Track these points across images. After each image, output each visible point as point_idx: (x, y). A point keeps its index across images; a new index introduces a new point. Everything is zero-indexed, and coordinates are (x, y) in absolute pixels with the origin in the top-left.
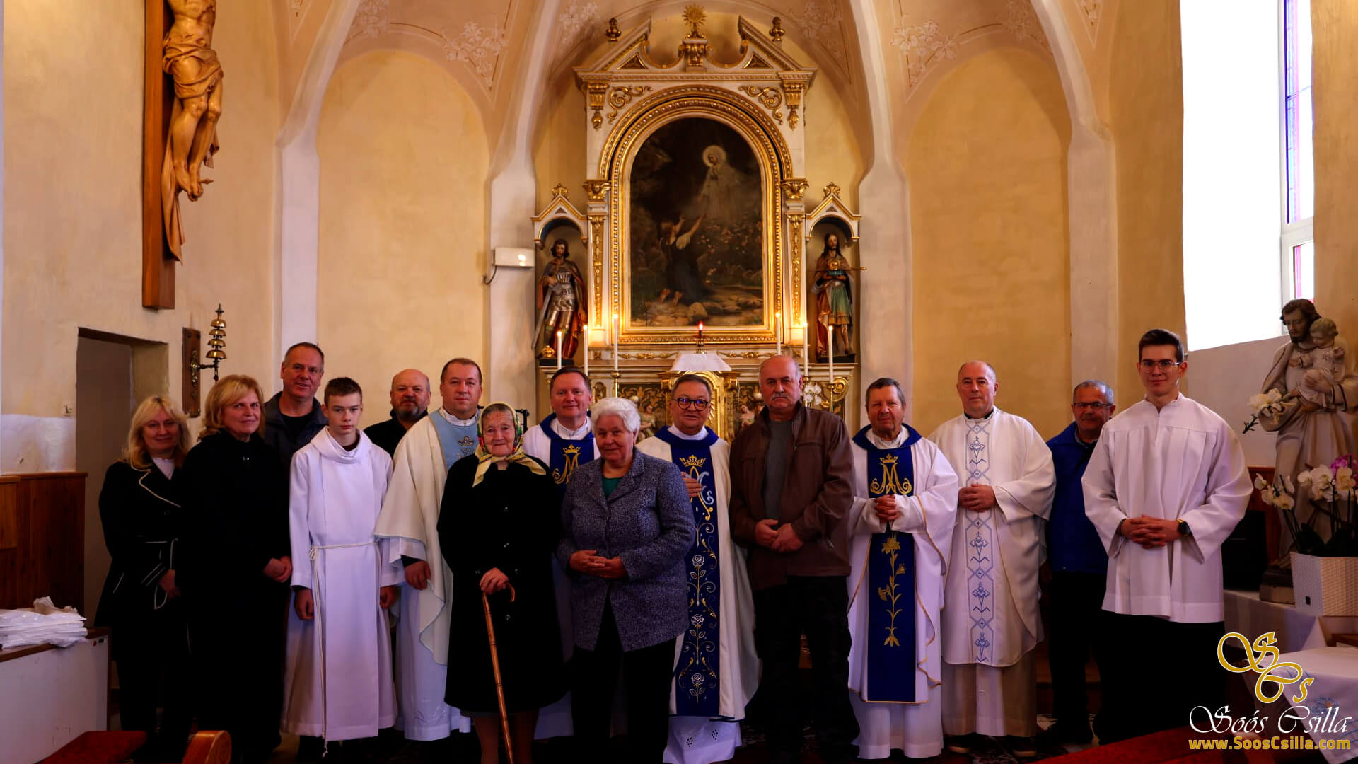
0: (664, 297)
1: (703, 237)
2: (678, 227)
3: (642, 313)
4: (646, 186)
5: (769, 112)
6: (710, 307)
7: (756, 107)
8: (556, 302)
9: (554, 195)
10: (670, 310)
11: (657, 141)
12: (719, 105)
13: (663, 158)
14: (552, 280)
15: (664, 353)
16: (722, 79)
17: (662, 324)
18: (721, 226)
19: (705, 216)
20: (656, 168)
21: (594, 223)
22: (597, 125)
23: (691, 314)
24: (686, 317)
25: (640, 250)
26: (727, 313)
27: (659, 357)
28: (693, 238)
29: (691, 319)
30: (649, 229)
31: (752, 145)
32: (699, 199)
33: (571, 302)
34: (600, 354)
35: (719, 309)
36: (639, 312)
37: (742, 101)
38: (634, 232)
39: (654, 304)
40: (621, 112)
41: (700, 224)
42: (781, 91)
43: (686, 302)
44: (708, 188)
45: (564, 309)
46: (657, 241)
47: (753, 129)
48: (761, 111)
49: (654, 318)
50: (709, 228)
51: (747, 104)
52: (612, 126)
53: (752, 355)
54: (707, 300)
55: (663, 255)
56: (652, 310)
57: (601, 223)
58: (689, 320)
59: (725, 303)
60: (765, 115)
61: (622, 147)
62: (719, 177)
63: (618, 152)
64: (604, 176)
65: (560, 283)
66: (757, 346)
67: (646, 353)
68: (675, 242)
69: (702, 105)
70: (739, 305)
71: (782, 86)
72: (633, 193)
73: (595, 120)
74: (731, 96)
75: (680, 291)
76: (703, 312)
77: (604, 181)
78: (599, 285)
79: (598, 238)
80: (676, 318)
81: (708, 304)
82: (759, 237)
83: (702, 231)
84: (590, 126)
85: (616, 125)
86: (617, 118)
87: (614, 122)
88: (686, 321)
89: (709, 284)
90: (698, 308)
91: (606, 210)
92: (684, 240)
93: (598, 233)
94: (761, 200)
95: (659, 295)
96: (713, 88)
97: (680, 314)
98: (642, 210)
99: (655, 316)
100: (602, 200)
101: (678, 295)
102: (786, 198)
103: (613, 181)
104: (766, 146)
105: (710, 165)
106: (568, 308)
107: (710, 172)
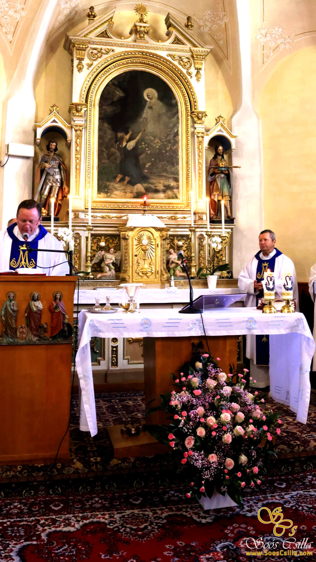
0: (118, 179)
1: (143, 143)
2: (127, 137)
3: (104, 189)
4: (109, 109)
5: (184, 71)
6: (147, 187)
7: (176, 67)
8: (49, 180)
9: (51, 111)
10: (122, 187)
11: (116, 83)
12: (154, 64)
13: (119, 94)
14: (47, 165)
15: (119, 215)
16: (157, 48)
17: (117, 196)
18: (155, 137)
19: (144, 131)
20: (115, 99)
21: (76, 131)
22: (80, 70)
23: (135, 190)
24: (131, 192)
25: (104, 150)
26: (156, 191)
27: (116, 217)
28: (137, 143)
29: (135, 194)
30: (109, 137)
31: (173, 89)
32: (141, 120)
33: (59, 180)
34: (78, 214)
35: (152, 189)
36: (102, 188)
37: (168, 63)
38: (101, 138)
39: (112, 184)
40: (95, 63)
41: (141, 135)
42: (191, 59)
43: (132, 183)
44: (147, 113)
45: (54, 184)
46: (115, 144)
47: (174, 80)
48: (179, 70)
49: (112, 193)
50: (147, 138)
51: (171, 65)
52: (89, 71)
53: (173, 217)
54: (145, 182)
55: (118, 154)
56: (111, 187)
57: (81, 131)
58: (134, 195)
59: (156, 185)
60: (182, 72)
61: (95, 84)
62: (154, 107)
63: (92, 87)
64: (83, 101)
65: (53, 167)
66: (176, 212)
67: (108, 214)
68: (126, 145)
69: (145, 63)
70: (164, 186)
71: (193, 57)
72: (100, 114)
73: (79, 67)
74: (162, 59)
75: (129, 176)
76: (143, 190)
77: (83, 105)
78: (78, 170)
79: (78, 140)
80: (126, 193)
81: (146, 185)
82: (177, 145)
83: (142, 140)
84: (75, 70)
85: (92, 70)
86: (93, 67)
87: (91, 69)
88: (132, 195)
89: (147, 172)
90: (140, 187)
91: (84, 122)
92: (131, 145)
93: (78, 137)
94: (178, 122)
95: (115, 178)
96: (151, 53)
97: (129, 191)
98: (106, 125)
99: (113, 191)
100: (81, 116)
101: (127, 179)
102: (194, 122)
103: (89, 105)
104: (182, 91)
105: (148, 100)
106: (57, 184)
107: (148, 104)
